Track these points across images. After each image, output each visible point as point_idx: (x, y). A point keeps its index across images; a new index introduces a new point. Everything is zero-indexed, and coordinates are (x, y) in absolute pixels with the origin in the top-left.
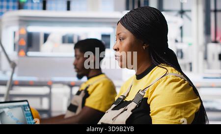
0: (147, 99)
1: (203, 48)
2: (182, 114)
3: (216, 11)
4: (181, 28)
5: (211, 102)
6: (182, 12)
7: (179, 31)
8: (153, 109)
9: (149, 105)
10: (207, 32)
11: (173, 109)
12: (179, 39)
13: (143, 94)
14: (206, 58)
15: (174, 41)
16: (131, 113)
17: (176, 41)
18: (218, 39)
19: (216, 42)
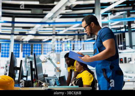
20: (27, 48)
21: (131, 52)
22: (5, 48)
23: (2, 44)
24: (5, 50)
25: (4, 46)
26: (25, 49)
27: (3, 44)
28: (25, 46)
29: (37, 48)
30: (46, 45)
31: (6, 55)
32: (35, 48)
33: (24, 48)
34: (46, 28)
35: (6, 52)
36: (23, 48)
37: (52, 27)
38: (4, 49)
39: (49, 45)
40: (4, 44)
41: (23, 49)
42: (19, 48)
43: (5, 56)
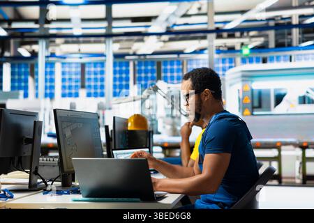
20: (146, 72)
22: (95, 74)
23: (87, 65)
24: (96, 80)
25: (93, 69)
26: (143, 75)
27: (90, 63)
28: (143, 68)
29: (172, 71)
30: (195, 62)
31: (99, 91)
32: (166, 71)
33: (140, 72)
34: (190, 16)
35: (99, 83)
36: (136, 72)
37: (205, 14)
38: (93, 76)
39: (201, 61)
40: (93, 65)
41: (137, 75)
42: (127, 72)
43: (96, 95)
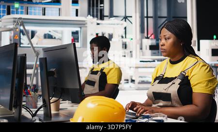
0: (188, 77)
1: (140, 42)
2: (212, 85)
3: (147, 17)
4: (125, 28)
5: (145, 77)
6: (126, 18)
7: (124, 30)
8: (192, 82)
9: (189, 80)
10: (142, 31)
11: (206, 83)
12: (124, 36)
13: (184, 74)
14: (141, 49)
15: (121, 37)
16: (179, 86)
17: (122, 37)
18: (149, 36)
19: (148, 38)
21: (114, 24)
